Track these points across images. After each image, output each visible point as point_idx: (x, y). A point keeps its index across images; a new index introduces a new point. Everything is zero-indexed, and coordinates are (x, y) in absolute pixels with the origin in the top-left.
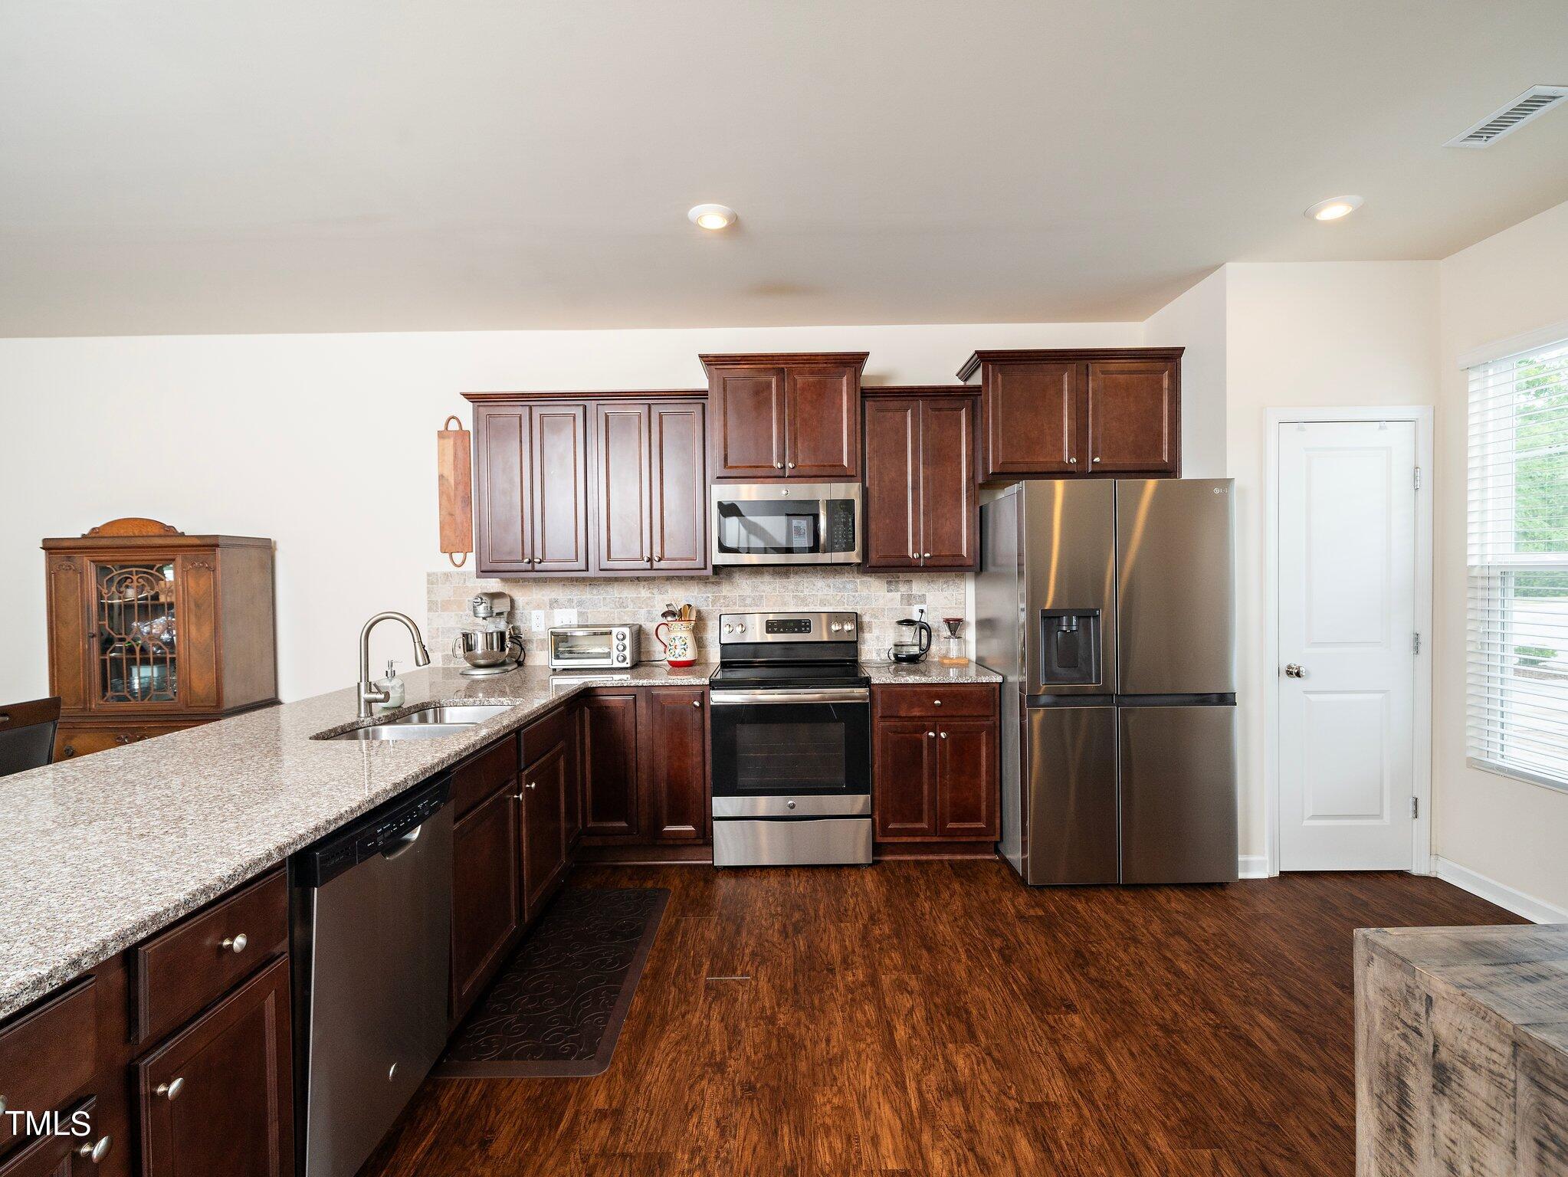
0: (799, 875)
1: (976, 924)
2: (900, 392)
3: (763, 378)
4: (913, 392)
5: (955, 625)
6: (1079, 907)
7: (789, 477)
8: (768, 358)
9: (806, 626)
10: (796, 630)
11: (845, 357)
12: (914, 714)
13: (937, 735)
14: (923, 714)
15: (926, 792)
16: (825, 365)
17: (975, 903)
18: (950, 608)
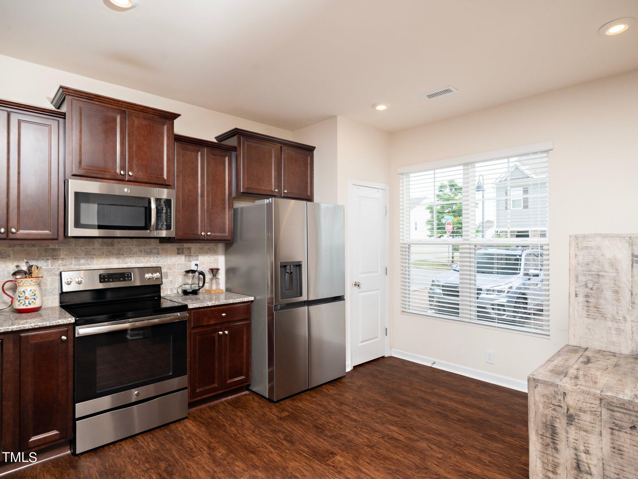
0: (144, 439)
1: (265, 430)
2: (194, 141)
3: (111, 114)
4: (202, 143)
5: (214, 271)
6: (300, 405)
7: (128, 181)
8: (114, 101)
9: (128, 277)
10: (122, 279)
11: (166, 114)
12: (211, 323)
13: (224, 333)
14: (216, 322)
15: (217, 367)
16: (152, 115)
17: (255, 419)
18: (211, 263)
